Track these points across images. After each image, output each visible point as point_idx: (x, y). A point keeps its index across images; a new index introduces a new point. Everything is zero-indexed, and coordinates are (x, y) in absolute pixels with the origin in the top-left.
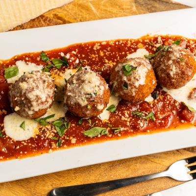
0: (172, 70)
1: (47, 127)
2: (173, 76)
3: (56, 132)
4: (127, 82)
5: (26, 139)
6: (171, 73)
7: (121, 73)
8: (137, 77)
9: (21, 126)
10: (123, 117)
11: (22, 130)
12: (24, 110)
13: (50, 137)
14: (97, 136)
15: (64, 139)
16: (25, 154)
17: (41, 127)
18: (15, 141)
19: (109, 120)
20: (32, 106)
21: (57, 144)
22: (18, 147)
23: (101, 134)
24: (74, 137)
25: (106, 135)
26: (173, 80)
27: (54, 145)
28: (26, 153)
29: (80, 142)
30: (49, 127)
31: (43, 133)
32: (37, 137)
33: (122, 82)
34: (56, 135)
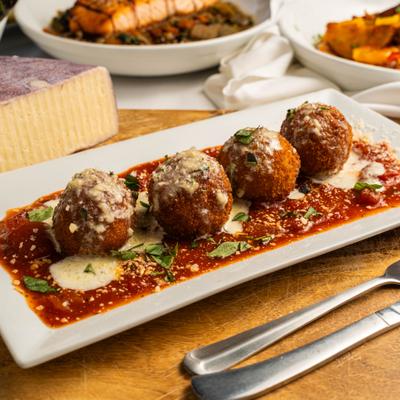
0: (314, 127)
1: (136, 259)
2: (320, 134)
3: (155, 264)
4: (251, 151)
5: (104, 285)
6: (316, 131)
7: (235, 147)
8: (265, 140)
9: (87, 271)
10: (266, 222)
11: (90, 275)
12: (87, 229)
13: (149, 272)
14: (234, 255)
15: (175, 269)
16: (111, 305)
17: (125, 263)
18: (83, 291)
19: (244, 231)
20: (100, 211)
21: (166, 278)
22: (92, 299)
23: (239, 250)
24: (192, 264)
25: (249, 250)
26: (324, 142)
27: (161, 282)
28: (111, 303)
29: (207, 268)
30: (140, 259)
31: (132, 270)
32: (122, 278)
33: (242, 158)
34: (158, 268)
